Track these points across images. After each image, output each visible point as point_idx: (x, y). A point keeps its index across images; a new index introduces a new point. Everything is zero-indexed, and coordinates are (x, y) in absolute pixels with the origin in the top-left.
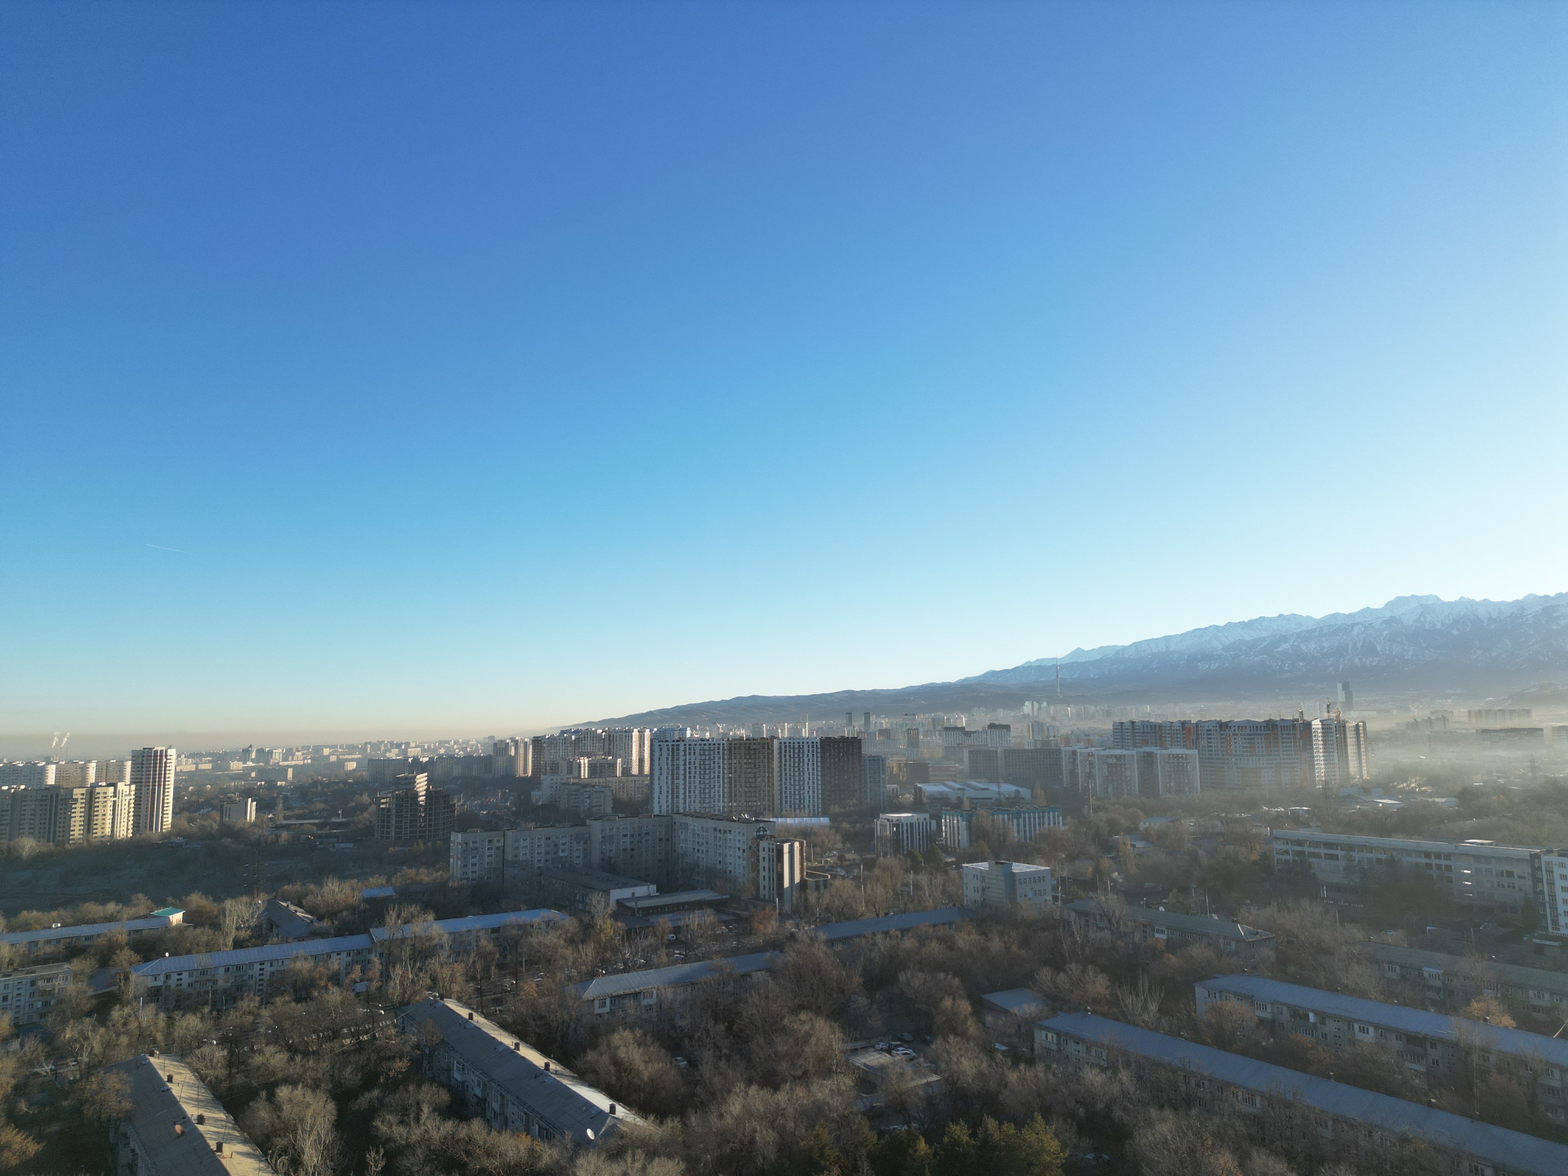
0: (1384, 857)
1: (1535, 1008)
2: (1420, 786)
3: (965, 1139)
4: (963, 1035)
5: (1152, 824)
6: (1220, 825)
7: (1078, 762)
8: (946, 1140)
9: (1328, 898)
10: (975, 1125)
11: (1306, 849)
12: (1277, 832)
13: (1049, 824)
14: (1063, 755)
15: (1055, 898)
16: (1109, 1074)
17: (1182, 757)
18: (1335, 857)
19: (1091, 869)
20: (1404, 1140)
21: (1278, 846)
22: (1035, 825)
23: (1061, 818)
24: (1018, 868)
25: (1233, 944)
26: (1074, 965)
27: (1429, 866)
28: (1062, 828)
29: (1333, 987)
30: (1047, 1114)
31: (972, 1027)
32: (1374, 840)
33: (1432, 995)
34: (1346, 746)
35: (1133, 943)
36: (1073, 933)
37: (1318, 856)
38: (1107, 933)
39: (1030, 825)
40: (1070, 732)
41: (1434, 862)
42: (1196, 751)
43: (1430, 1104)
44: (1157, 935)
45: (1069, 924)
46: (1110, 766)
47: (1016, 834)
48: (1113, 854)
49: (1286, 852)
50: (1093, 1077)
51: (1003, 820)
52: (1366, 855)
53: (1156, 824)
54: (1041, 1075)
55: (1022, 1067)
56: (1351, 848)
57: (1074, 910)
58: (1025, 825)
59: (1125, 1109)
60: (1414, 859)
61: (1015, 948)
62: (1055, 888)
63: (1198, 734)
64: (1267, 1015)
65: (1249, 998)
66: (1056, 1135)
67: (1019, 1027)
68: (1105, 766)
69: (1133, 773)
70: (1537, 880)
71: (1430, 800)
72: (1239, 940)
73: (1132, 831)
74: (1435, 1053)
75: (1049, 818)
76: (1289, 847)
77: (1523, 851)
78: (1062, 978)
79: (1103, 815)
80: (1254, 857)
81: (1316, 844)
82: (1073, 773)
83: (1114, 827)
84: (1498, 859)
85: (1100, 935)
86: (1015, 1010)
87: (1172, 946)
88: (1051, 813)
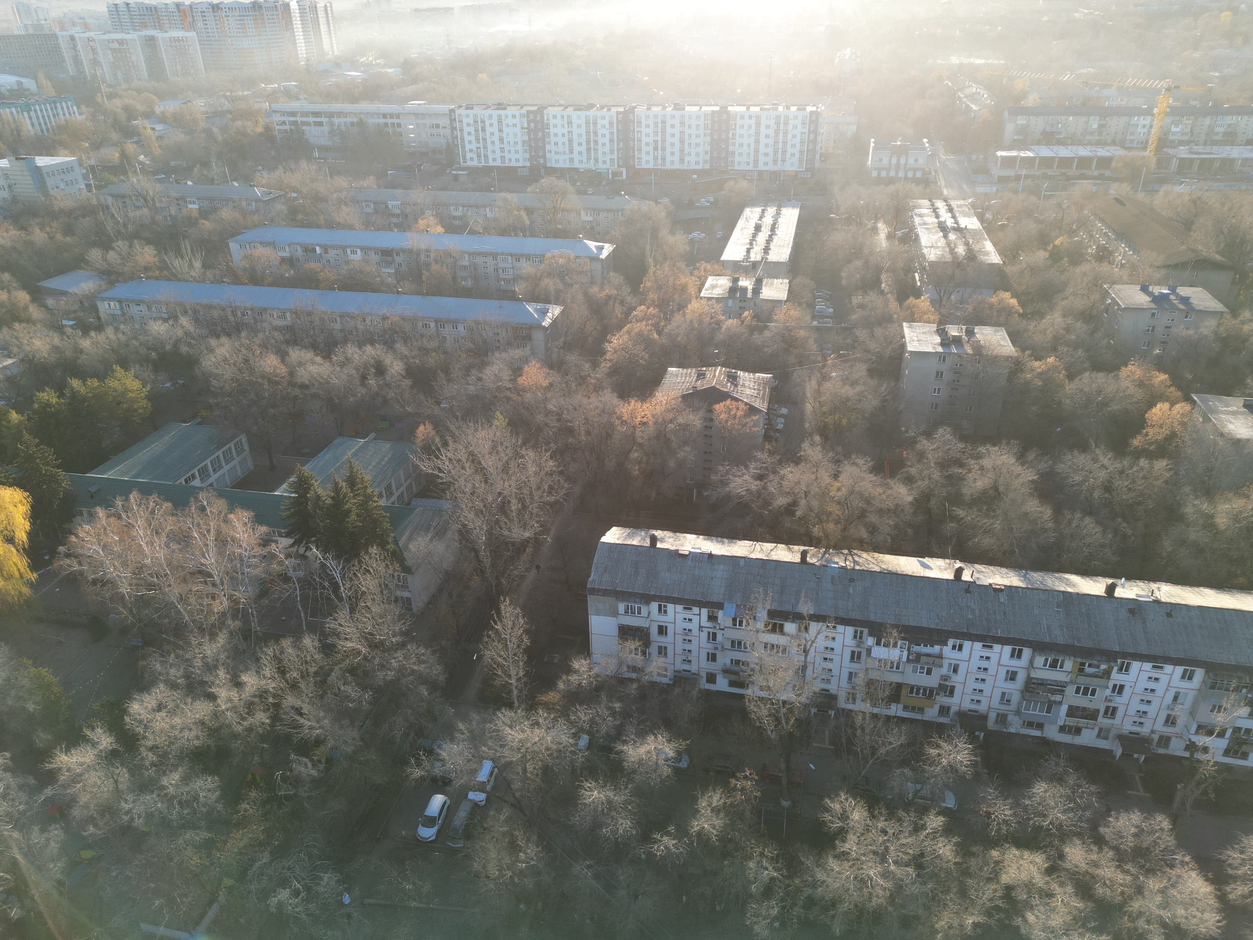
0: (355, 120)
1: (455, 218)
2: (376, 59)
3: (54, 400)
4: (28, 320)
5: (167, 107)
6: (227, 103)
7: (79, 47)
8: (36, 406)
9: (319, 158)
10: (60, 389)
11: (299, 119)
12: (275, 106)
13: (64, 114)
14: (61, 41)
15: (88, 186)
16: (171, 322)
17: (183, 40)
18: (320, 124)
19: (117, 155)
20: (385, 318)
21: (277, 118)
22: (49, 117)
23: (75, 108)
24: (42, 161)
25: (253, 204)
26: (120, 242)
27: (386, 124)
28: (79, 118)
29: (331, 225)
30: (125, 364)
31: (35, 312)
32: (348, 107)
33: (394, 220)
34: (319, 25)
35: (170, 216)
36: (113, 215)
37: (308, 124)
38: (145, 210)
39: (43, 117)
40: (62, 15)
41: (389, 121)
42: (195, 33)
43: (398, 292)
44: (190, 206)
45: (108, 207)
46: (113, 51)
47: (30, 128)
48: (136, 139)
49: (284, 123)
50: (158, 328)
51: (12, 113)
52: (342, 120)
53: (169, 107)
54: (112, 336)
55: (93, 334)
56: (331, 115)
57: (111, 195)
58: (38, 118)
59: (189, 345)
60: (376, 120)
61: (59, 237)
62: (85, 177)
63: (193, 17)
64: (286, 254)
65: (272, 244)
66: (136, 377)
67: (81, 302)
68: (109, 52)
69: (139, 57)
70: (454, 129)
71: (383, 71)
72: (258, 200)
73: (149, 115)
74: (399, 259)
75: (62, 108)
76: (285, 118)
77: (445, 108)
78: (112, 256)
79: (117, 102)
80: (259, 129)
81: (305, 114)
82: (76, 59)
83: (131, 113)
84: (430, 115)
85: (138, 213)
86: (74, 290)
87: (204, 214)
88: (64, 104)
